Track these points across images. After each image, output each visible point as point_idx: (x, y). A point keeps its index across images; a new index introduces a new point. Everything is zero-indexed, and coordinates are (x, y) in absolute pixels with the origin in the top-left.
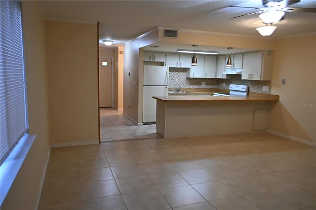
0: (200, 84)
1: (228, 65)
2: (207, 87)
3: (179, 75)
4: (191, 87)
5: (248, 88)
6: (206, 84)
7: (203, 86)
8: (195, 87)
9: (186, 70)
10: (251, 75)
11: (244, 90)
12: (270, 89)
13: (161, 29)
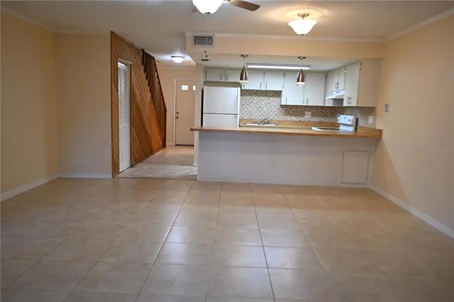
0: (303, 115)
1: (298, 83)
2: (315, 119)
3: (269, 101)
4: (288, 118)
5: (357, 120)
6: (313, 115)
7: (308, 117)
8: (294, 118)
9: (278, 94)
10: (350, 98)
11: (350, 123)
12: (375, 120)
13: (189, 35)
